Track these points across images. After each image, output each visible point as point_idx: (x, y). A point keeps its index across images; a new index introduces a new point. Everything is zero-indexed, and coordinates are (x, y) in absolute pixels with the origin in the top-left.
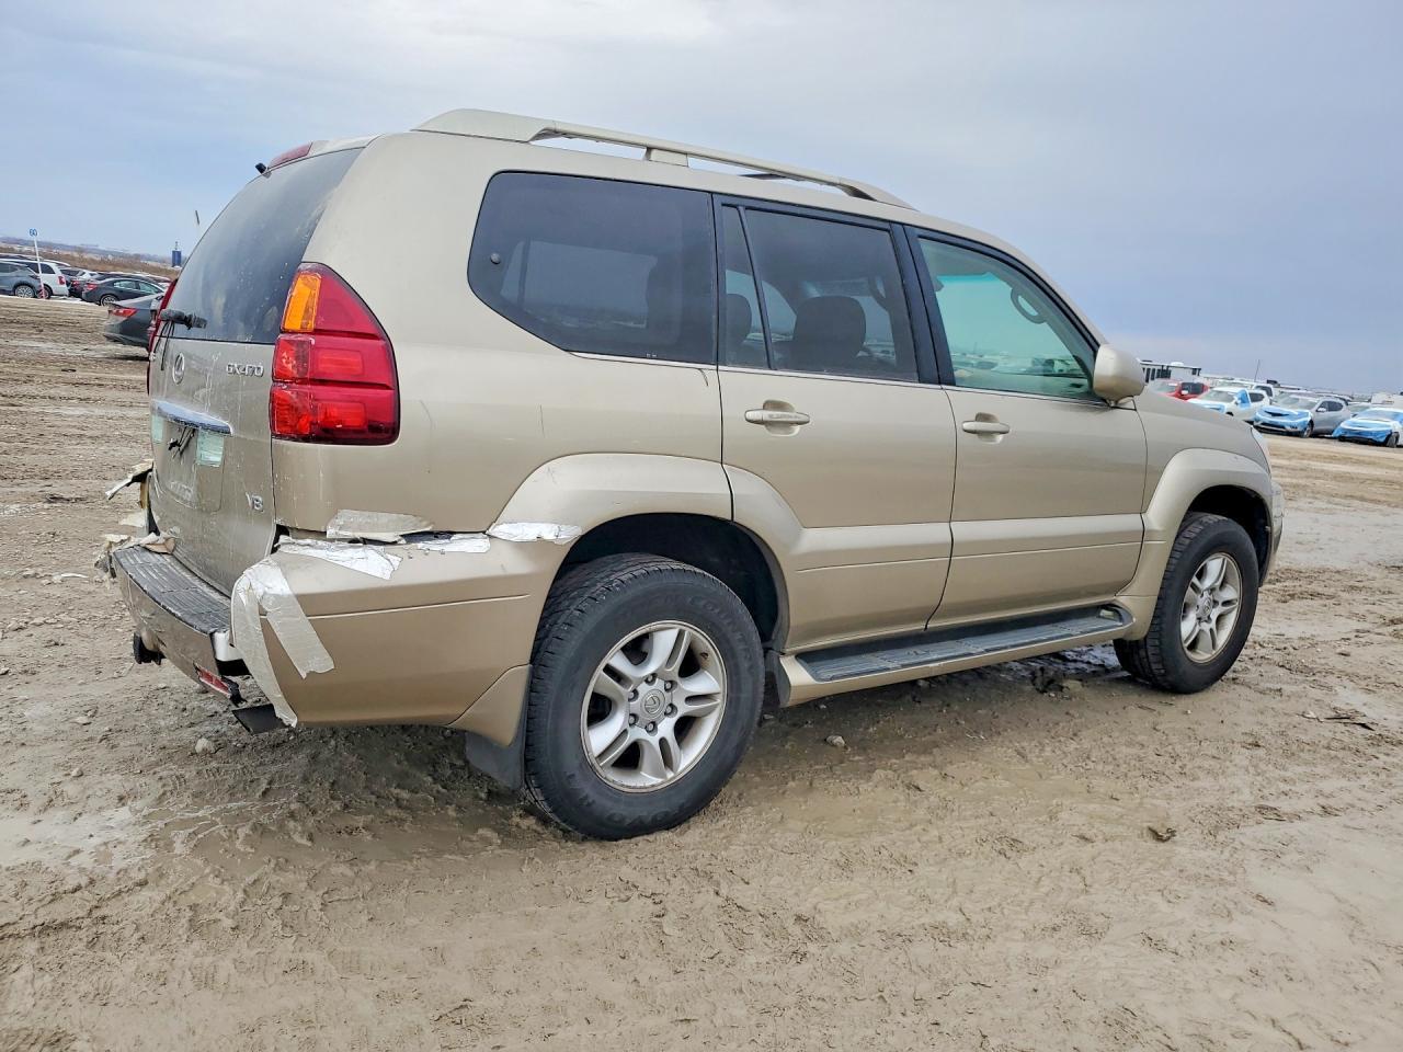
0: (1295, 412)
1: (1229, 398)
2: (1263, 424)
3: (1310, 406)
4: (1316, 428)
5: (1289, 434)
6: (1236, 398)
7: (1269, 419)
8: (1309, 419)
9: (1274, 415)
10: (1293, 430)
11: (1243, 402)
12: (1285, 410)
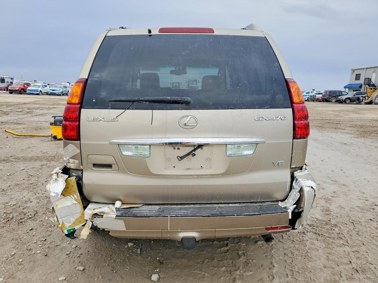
0: (58, 89)
1: (39, 87)
2: (51, 93)
3: (61, 87)
4: (63, 93)
5: (58, 95)
6: (41, 86)
7: (52, 92)
8: (61, 91)
9: (53, 90)
10: (58, 94)
11: (43, 87)
12: (55, 89)
